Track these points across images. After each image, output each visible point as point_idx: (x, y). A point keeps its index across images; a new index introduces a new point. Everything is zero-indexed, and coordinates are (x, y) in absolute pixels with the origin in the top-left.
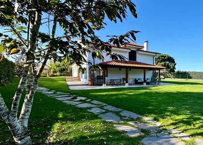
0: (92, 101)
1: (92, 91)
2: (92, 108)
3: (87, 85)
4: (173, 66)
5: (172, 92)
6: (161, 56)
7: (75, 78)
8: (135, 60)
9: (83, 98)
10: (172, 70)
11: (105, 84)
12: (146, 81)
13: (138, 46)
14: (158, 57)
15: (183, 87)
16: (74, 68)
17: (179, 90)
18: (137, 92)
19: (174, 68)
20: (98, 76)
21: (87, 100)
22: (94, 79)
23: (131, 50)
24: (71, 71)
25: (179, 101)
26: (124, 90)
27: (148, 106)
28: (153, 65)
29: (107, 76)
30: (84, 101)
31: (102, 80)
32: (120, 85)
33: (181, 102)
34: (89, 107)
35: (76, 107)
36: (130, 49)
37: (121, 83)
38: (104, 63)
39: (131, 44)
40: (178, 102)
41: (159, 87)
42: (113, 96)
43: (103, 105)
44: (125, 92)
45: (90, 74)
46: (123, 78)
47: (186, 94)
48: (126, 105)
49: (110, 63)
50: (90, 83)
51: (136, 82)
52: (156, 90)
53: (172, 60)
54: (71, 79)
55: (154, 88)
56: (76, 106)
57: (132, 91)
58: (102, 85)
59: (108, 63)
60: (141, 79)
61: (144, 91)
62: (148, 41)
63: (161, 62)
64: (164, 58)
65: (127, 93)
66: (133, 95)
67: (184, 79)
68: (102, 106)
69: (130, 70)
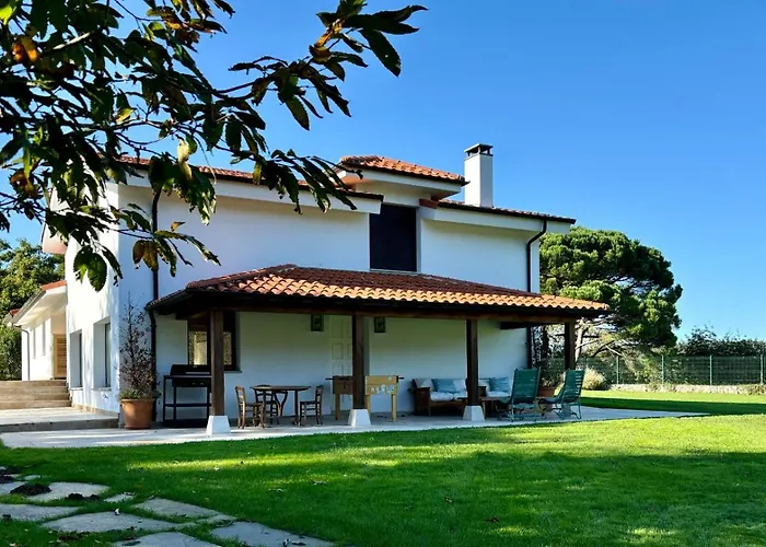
0: (140, 499)
1: (139, 455)
2: (143, 533)
3: (112, 424)
4: (664, 303)
5: (656, 452)
6: (580, 246)
7: (40, 391)
8: (412, 264)
9: (86, 490)
10: (658, 334)
11: (219, 412)
12: (484, 394)
13: (430, 178)
14: (558, 249)
15: (727, 426)
16: (33, 329)
17: (702, 446)
18: (423, 455)
19: (669, 317)
20: (176, 369)
21: (110, 496)
22: (154, 385)
23: (384, 207)
24: (11, 351)
25: (699, 499)
26: (344, 446)
27: (495, 521)
28: (528, 294)
29: (234, 367)
30: (94, 504)
31: (202, 395)
32: (318, 420)
33: (714, 501)
34: (122, 528)
35: (46, 531)
36: (380, 198)
37: (326, 410)
38: (216, 286)
39: (381, 165)
40: (699, 502)
41: (570, 427)
42: (271, 478)
43: (210, 521)
44: (350, 454)
45: (127, 354)
46: (334, 378)
47: (753, 464)
48: (355, 520)
49: (254, 286)
50: (129, 409)
51: (420, 402)
52: (553, 445)
53: (652, 265)
54: (14, 392)
55: (536, 433)
56: (45, 525)
57: (394, 451)
58: (203, 424)
59: (241, 285)
60: (450, 382)
61: (468, 449)
62: (488, 148)
63: (580, 284)
64: (601, 256)
65: (357, 461)
66: (400, 468)
67: (741, 387)
68: (206, 524)
69: (380, 328)
